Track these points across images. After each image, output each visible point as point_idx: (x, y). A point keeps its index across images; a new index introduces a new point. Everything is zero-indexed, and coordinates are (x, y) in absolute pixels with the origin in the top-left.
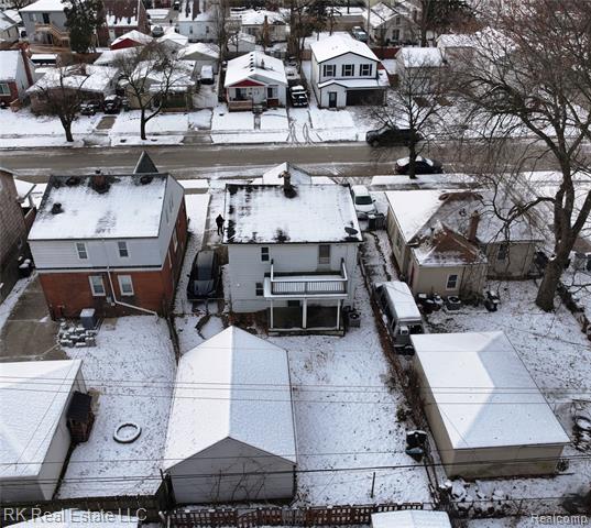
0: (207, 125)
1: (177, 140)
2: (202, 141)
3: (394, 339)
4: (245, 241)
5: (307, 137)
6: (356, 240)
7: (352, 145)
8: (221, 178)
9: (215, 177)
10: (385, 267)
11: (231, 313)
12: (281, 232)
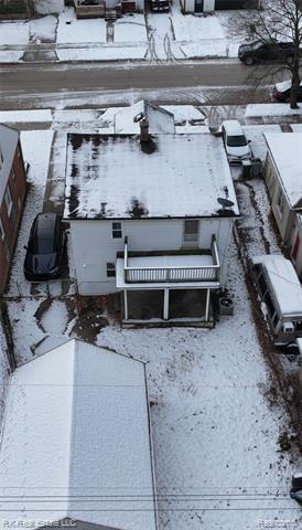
0: (52, 36)
1: (16, 56)
2: (45, 58)
3: (276, 337)
4: (91, 215)
5: (169, 52)
6: (231, 214)
7: (222, 62)
8: (67, 108)
9: (60, 106)
10: (262, 230)
11: (77, 295)
12: (136, 203)
